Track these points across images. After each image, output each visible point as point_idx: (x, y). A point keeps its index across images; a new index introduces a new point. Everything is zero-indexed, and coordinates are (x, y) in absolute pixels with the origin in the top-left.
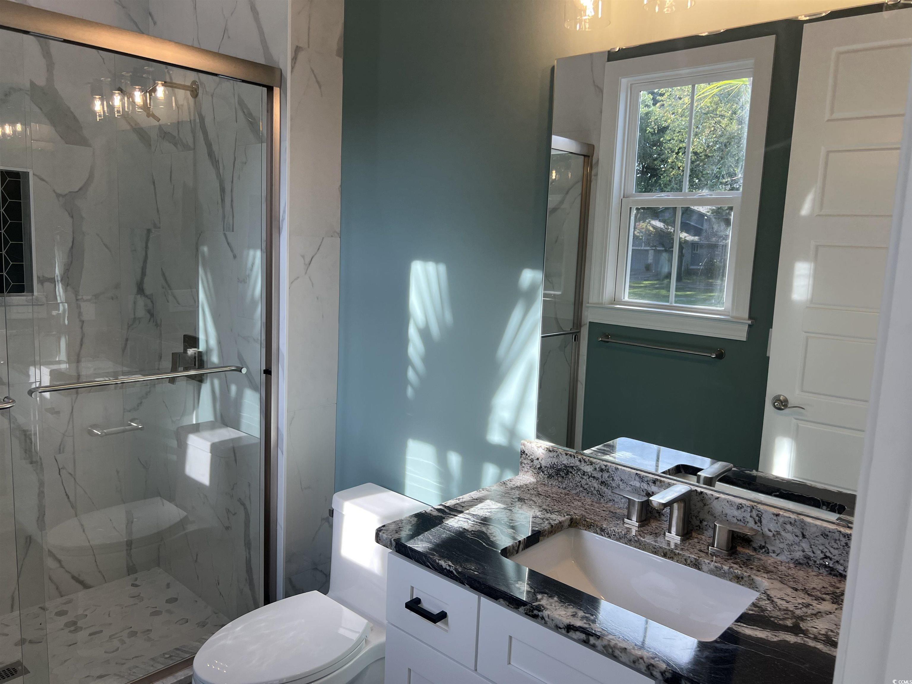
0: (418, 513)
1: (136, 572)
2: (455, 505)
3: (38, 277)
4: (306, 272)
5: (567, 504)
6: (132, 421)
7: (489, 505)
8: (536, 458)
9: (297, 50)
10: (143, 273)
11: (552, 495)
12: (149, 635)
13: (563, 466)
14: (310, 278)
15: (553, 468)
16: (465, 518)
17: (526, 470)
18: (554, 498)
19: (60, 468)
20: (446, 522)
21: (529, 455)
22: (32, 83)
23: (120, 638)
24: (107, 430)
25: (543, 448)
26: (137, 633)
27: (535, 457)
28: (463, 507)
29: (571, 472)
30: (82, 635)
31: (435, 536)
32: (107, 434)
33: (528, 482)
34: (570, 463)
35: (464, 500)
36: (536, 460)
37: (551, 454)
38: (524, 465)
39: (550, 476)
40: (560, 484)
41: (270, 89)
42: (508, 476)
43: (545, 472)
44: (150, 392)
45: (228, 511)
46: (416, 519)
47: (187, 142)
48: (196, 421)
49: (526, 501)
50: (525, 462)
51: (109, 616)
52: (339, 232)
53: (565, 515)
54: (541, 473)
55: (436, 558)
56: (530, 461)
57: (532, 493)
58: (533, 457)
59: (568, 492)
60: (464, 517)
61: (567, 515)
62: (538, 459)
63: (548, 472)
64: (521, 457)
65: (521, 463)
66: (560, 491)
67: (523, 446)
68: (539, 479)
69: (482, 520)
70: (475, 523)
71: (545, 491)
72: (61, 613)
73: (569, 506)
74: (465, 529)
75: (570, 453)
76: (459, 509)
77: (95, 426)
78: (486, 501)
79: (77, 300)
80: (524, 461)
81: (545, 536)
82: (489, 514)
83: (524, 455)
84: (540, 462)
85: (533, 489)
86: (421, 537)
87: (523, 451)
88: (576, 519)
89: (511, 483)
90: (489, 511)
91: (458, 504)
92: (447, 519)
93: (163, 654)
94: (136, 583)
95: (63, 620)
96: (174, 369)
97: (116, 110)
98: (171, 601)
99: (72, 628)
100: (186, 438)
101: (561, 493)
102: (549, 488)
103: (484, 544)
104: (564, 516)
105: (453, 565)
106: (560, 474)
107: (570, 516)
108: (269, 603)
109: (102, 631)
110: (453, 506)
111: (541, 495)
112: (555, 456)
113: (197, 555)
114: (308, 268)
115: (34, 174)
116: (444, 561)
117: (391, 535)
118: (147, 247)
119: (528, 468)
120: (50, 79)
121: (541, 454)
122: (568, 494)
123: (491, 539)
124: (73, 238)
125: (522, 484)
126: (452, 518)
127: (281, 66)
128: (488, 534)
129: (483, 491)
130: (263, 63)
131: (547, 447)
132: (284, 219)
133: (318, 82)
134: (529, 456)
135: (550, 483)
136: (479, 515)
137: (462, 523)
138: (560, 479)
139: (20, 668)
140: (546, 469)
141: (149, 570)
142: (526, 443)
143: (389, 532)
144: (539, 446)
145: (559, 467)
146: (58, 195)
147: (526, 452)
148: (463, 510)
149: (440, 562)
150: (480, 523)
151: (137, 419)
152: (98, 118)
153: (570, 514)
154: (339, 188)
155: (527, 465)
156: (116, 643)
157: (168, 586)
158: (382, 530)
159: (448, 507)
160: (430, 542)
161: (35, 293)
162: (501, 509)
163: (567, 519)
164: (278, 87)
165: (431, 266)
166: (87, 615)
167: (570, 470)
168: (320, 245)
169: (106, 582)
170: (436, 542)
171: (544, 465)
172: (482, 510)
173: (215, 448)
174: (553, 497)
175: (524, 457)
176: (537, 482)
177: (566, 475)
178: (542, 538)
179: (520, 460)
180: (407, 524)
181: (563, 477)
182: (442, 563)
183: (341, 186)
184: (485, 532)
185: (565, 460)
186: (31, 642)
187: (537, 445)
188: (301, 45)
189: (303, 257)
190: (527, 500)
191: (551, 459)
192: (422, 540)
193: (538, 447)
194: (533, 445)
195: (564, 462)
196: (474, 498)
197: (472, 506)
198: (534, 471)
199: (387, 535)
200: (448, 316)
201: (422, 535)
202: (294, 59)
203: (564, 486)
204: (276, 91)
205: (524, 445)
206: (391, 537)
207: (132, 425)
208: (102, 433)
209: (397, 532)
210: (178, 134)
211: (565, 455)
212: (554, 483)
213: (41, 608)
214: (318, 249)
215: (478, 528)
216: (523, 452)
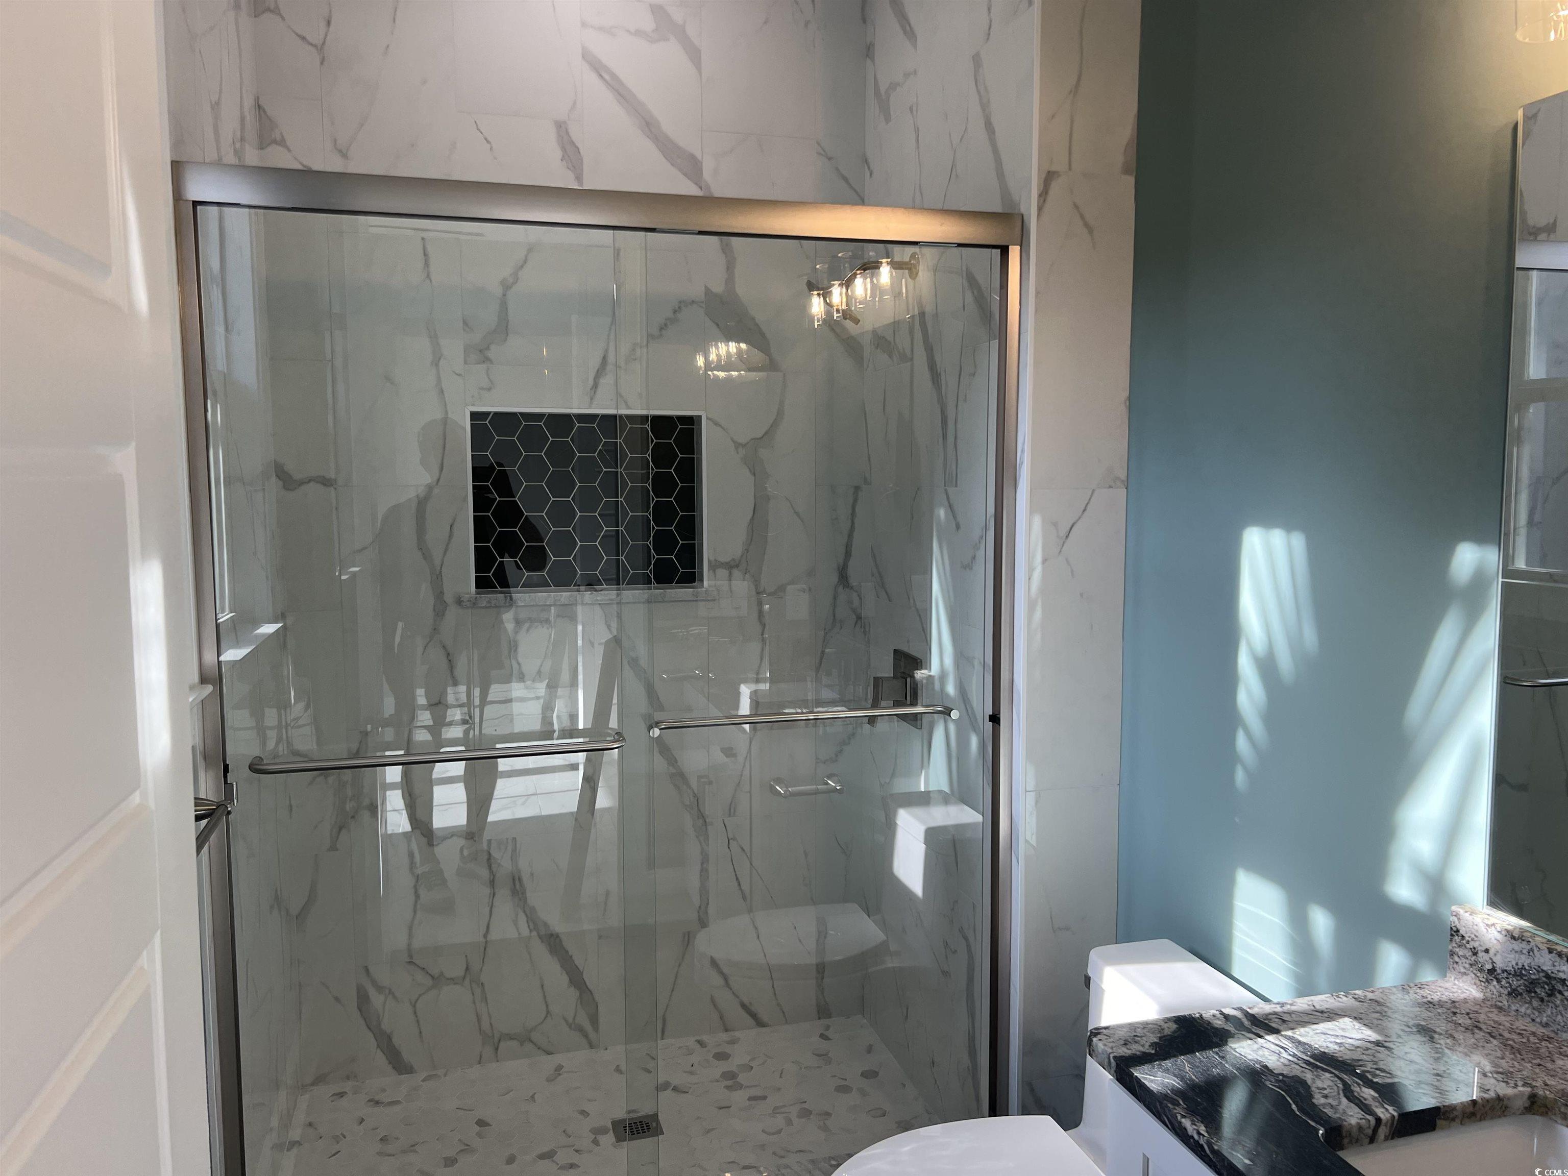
0: (1184, 1016)
1: (829, 1016)
2: (1270, 1014)
3: (709, 561)
4: (1060, 551)
5: (1538, 1061)
6: (829, 777)
7: (1343, 1029)
8: (1483, 949)
9: (1049, 178)
10: (848, 554)
11: (1506, 1035)
12: (826, 1122)
13: (1542, 974)
14: (1067, 560)
15: (1521, 975)
16: (1277, 1045)
17: (1463, 970)
18: (1511, 1042)
19: (730, 838)
20: (1234, 1046)
21: (1467, 938)
22: (708, 291)
23: (786, 1115)
24: (793, 788)
25: (1499, 929)
26: (810, 1113)
27: (1481, 946)
28: (1284, 1021)
29: (1560, 992)
30: (739, 1097)
31: (1198, 1067)
32: (793, 795)
33: (1462, 996)
34: (1559, 971)
35: (1293, 1008)
36: (1484, 954)
37: (1517, 945)
38: (1456, 959)
39: (1513, 993)
40: (1537, 1013)
41: (1004, 250)
42: (1428, 975)
43: (1504, 982)
44: (853, 734)
45: (946, 945)
46: (1174, 1026)
47: (904, 349)
48: (925, 788)
49: (1436, 1036)
50: (1460, 953)
51: (781, 1077)
52: (1125, 479)
53: (1520, 1083)
54: (1495, 983)
55: (1179, 1111)
56: (1470, 953)
57: (1460, 1022)
58: (1476, 944)
59: (1552, 1035)
60: (1278, 1042)
61: (1523, 1086)
62: (1487, 951)
63: (1508, 983)
64: (1451, 940)
65: (1452, 954)
66: (1534, 1029)
67: (1455, 919)
68: (1489, 995)
69: (1313, 1056)
70: (1295, 1060)
71: (1495, 1022)
72: (721, 1056)
73: (1539, 1065)
74: (1266, 1067)
75: (1559, 948)
76: (1273, 1025)
77: (779, 781)
78: (1341, 1020)
79: (758, 593)
80: (1457, 950)
81: (1453, 1119)
82: (1337, 1047)
83: (1456, 937)
84: (1491, 959)
85: (1468, 1014)
86: (1168, 1063)
87: (1454, 929)
88: (1546, 1097)
89: (1422, 992)
90: (1338, 1041)
91: (1275, 1013)
92: (1239, 1040)
93: (829, 1157)
94: (826, 1033)
95: (724, 1066)
96: (875, 705)
97: (835, 310)
98: (869, 1075)
99: (730, 1083)
100: (895, 814)
101: (1534, 1034)
102: (1509, 1018)
103: (1294, 1106)
104: (1516, 1086)
105: (1206, 1134)
106: (1535, 992)
107: (1529, 1089)
108: (995, 1116)
109: (765, 1098)
110: (1263, 1015)
111: (1480, 1029)
112: (1525, 951)
113: (907, 1009)
114: (1064, 543)
115: (707, 418)
116: (1192, 1121)
117: (1112, 1048)
118: (853, 514)
119: (1467, 966)
120: (730, 280)
121: (1495, 942)
122: (1549, 1039)
123: (1314, 1101)
124: (755, 505)
125: (1444, 998)
126: (1250, 1039)
127: (1023, 210)
128: (1313, 1089)
129: (1345, 998)
130: (1000, 211)
131: (1510, 928)
132: (1022, 463)
133: (1086, 225)
134: (1468, 942)
135: (1514, 1008)
136: (1310, 1046)
137: (1266, 1053)
138: (1536, 1003)
139: (654, 1124)
140: (1505, 975)
141: (849, 1018)
142: (1461, 912)
143: (1112, 1040)
144: (1489, 923)
145: (1533, 977)
146: (738, 445)
147: (1462, 932)
148: (1281, 1028)
149: (1183, 1120)
150: (1308, 1063)
151: (837, 776)
152: (816, 324)
153: (1534, 1084)
154: (1125, 403)
155: (1464, 960)
156: (780, 1121)
157: (870, 1049)
158: (1099, 1033)
159: (1253, 1016)
160: (1182, 1078)
161: (706, 583)
162: (1369, 1042)
163: (1522, 1093)
164: (1017, 245)
165: (1277, 537)
166: (752, 1068)
167: (1559, 986)
168: (1087, 504)
169: (786, 1022)
170: (1193, 1080)
171: (1501, 965)
172: (1323, 1036)
173: (933, 836)
174: (1507, 1040)
175: (1458, 940)
176: (1485, 1000)
177: (1549, 995)
178: (1444, 1123)
179: (1450, 947)
180: (1153, 1033)
181: (1542, 1000)
182: (1187, 1123)
183: (1129, 398)
184: (1309, 1082)
185: (1546, 961)
186: (675, 1089)
187: (1486, 921)
188: (1053, 169)
189: (1055, 524)
190: (1440, 1034)
191: (1517, 956)
192: (1167, 1071)
193: (1487, 925)
194: (1478, 919)
195: (1545, 968)
196: (1318, 1007)
197: (1304, 1024)
198: (1479, 975)
199: (1105, 1045)
200: (1310, 636)
201: (1172, 1060)
202: (1044, 194)
203: (1545, 1019)
204: (1014, 252)
205: (1457, 915)
206: (1110, 1051)
207: (828, 784)
208: (785, 792)
209: (1125, 1044)
210: (894, 340)
211: (1547, 951)
212: (1523, 1010)
213: (698, 1041)
214: (1084, 510)
215: (1296, 1071)
216: (1455, 932)
